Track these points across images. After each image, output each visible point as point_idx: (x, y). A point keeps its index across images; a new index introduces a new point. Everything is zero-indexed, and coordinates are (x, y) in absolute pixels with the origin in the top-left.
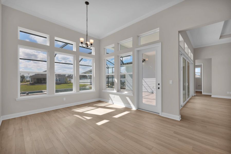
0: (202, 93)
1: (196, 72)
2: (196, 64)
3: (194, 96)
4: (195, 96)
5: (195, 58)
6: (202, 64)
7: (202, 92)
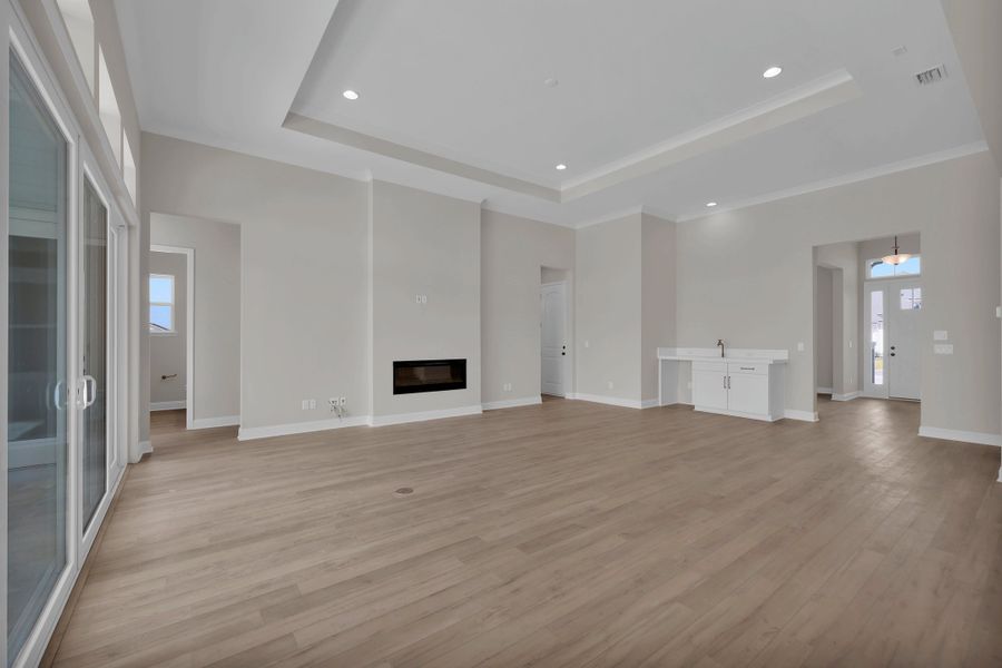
0: (183, 422)
1: (152, 299)
2: (153, 248)
3: (137, 458)
4: (146, 457)
5: (149, 199)
6: (189, 253)
7: (185, 410)
